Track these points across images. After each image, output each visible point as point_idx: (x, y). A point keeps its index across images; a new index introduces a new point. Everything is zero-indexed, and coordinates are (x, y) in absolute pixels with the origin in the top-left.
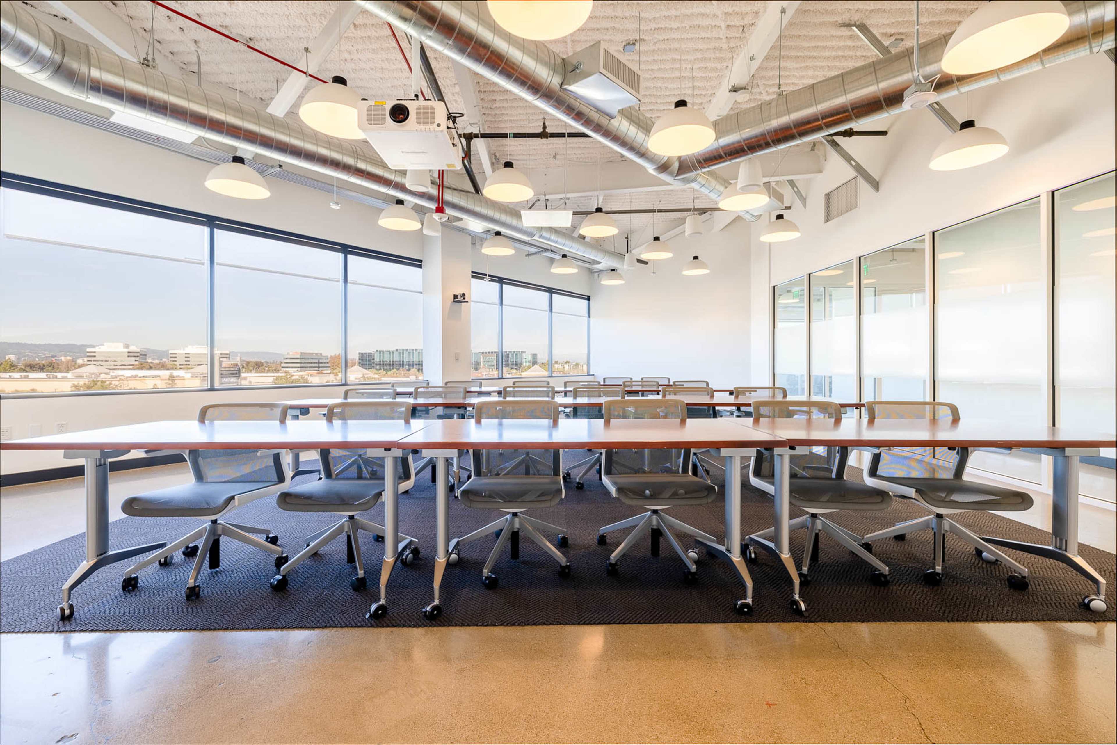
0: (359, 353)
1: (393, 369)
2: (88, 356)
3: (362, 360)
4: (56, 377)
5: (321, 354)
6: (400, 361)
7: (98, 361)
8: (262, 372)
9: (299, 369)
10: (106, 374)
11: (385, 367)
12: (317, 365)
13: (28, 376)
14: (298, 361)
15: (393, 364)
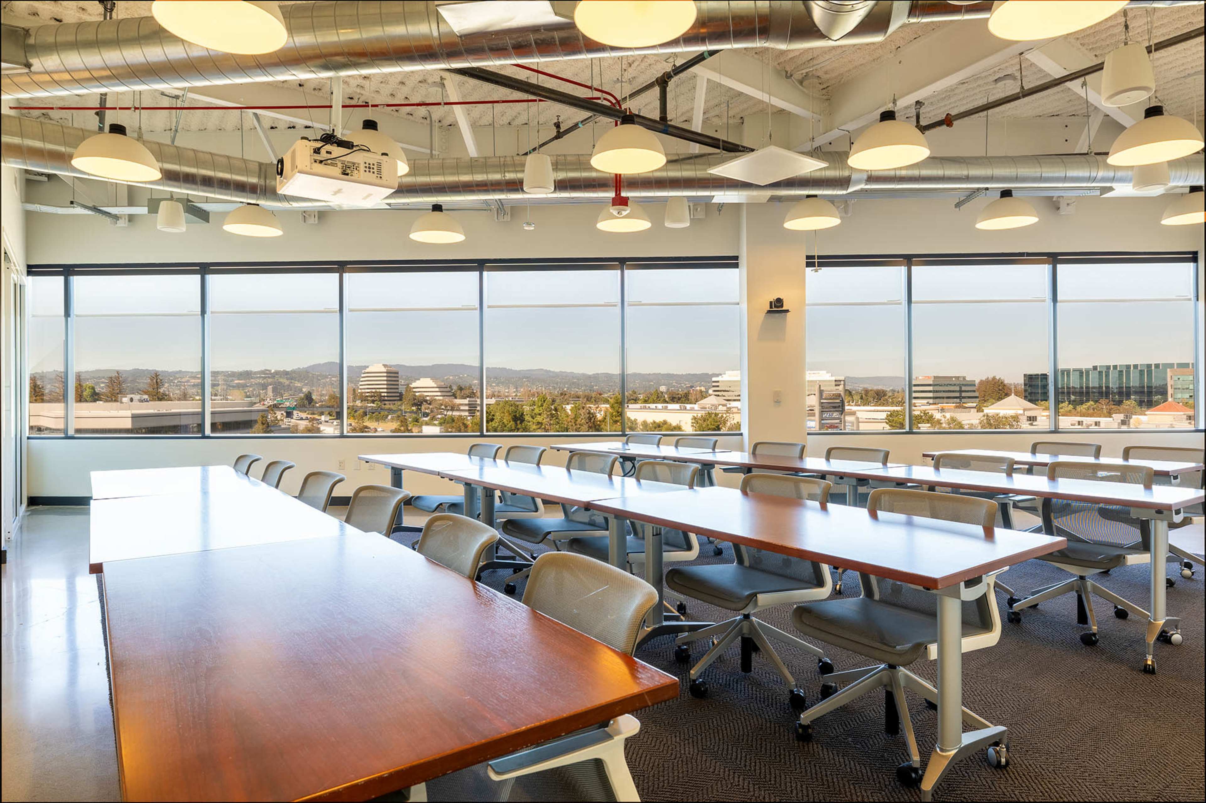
0: (1025, 375)
1: (1088, 401)
2: (714, 386)
3: (1030, 386)
4: (685, 409)
5: (964, 378)
6: (1101, 387)
7: (721, 391)
8: (883, 405)
9: (931, 401)
10: (723, 405)
11: (1073, 397)
12: (957, 395)
13: (667, 407)
14: (931, 388)
15: (1088, 393)
